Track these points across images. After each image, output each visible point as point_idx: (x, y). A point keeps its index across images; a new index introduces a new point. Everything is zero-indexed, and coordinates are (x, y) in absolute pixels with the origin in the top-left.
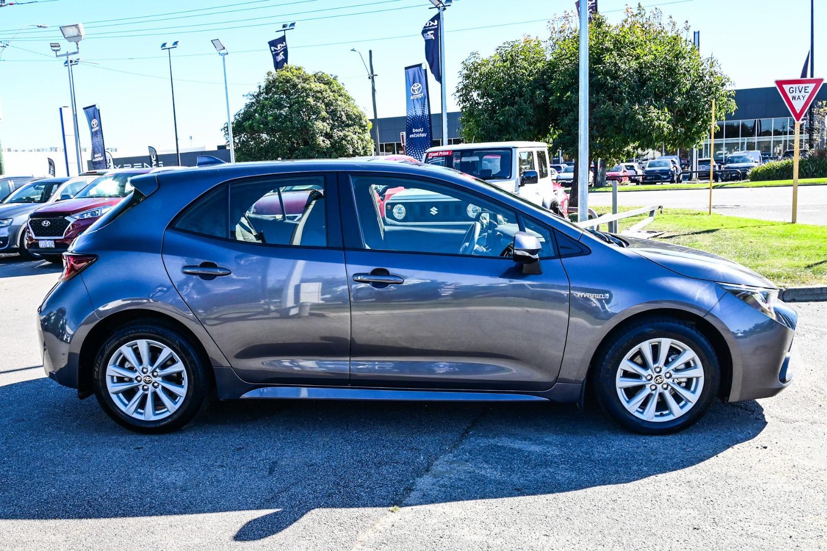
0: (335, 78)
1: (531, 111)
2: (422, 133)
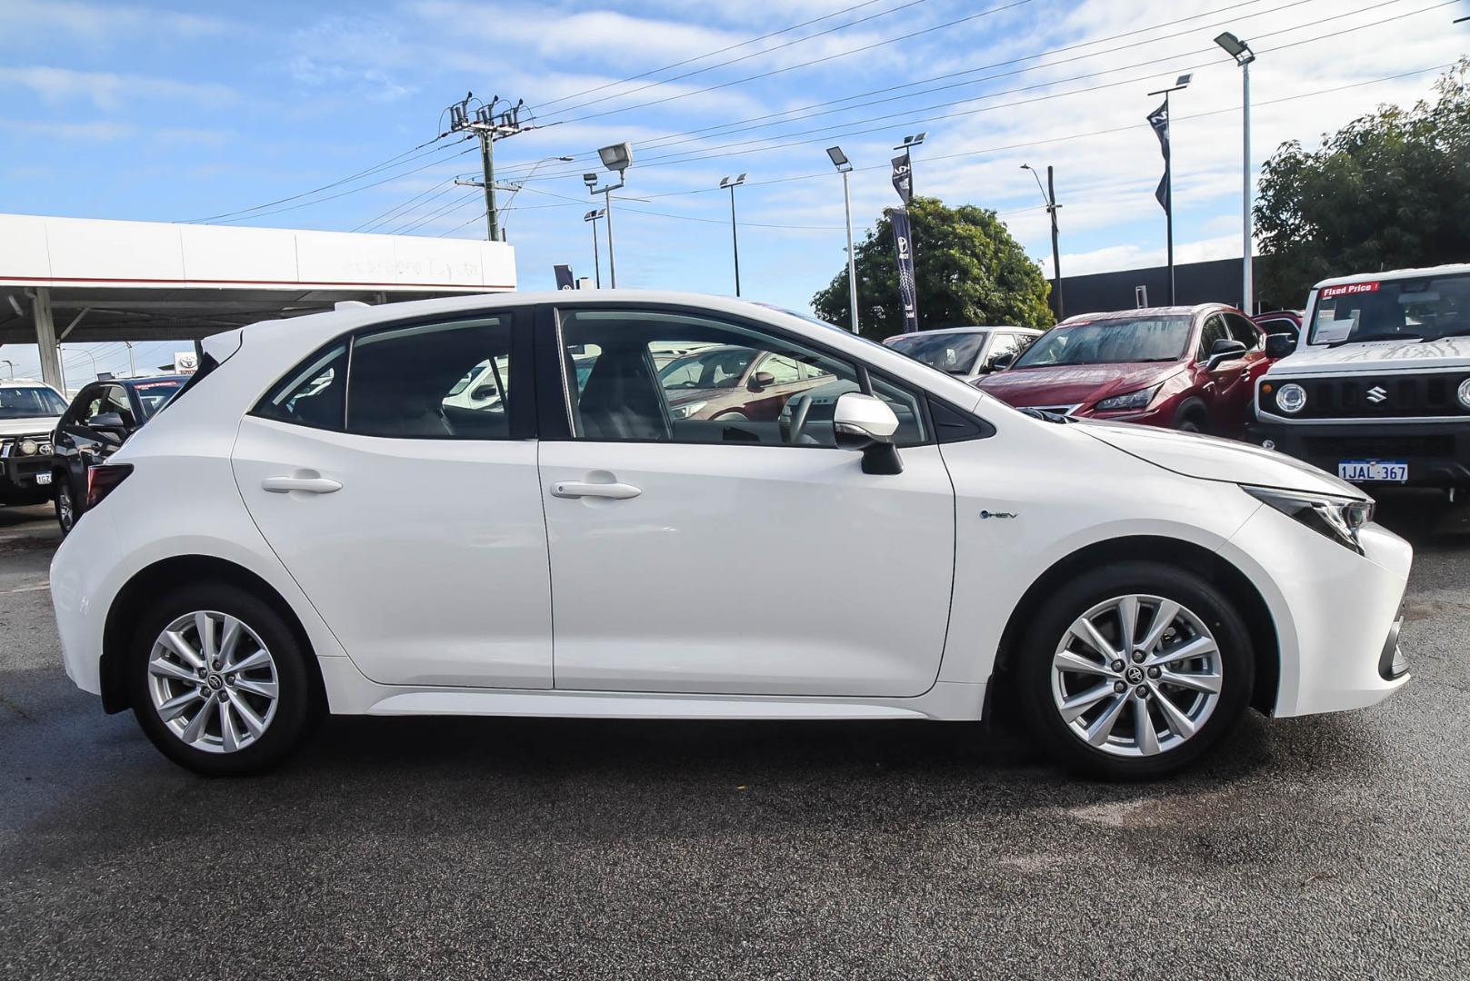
0: (994, 214)
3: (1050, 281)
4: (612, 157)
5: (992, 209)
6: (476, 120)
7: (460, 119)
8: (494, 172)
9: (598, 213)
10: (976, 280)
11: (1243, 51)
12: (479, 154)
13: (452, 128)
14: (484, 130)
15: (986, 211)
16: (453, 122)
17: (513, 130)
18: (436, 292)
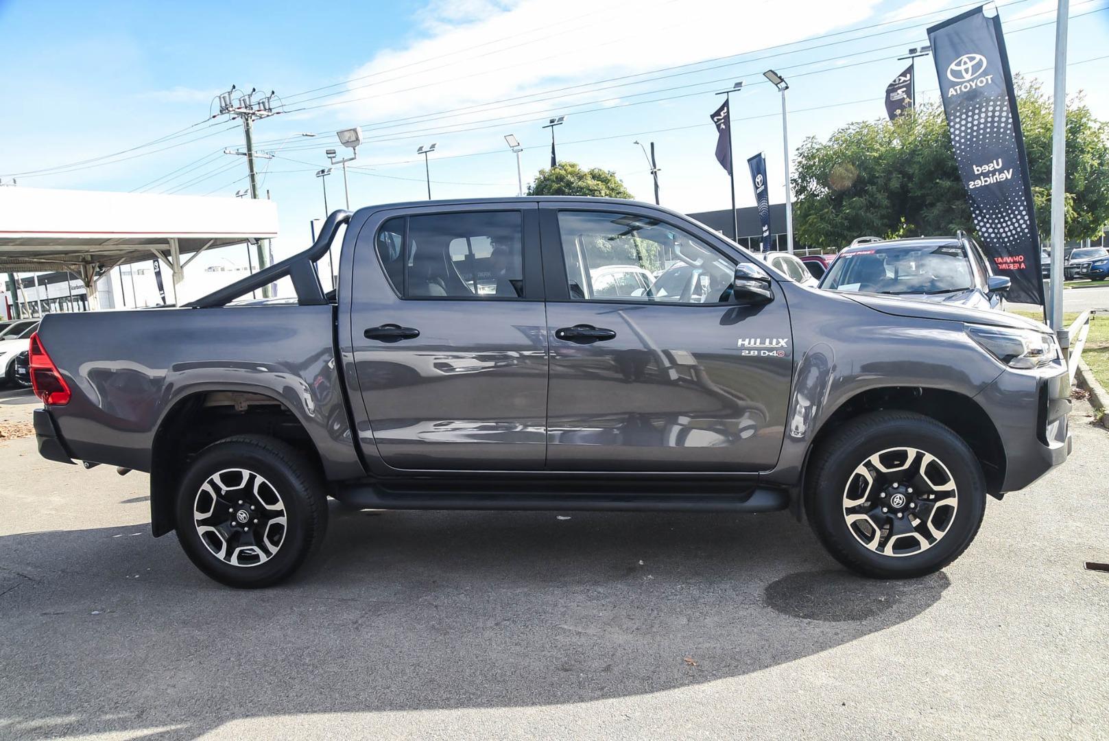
0: (613, 174)
1: (886, 202)
4: (347, 136)
6: (239, 106)
7: (226, 105)
8: (254, 145)
9: (326, 171)
11: (781, 82)
12: (242, 130)
13: (221, 111)
14: (245, 113)
15: (608, 172)
16: (221, 107)
17: (267, 113)
18: (216, 239)
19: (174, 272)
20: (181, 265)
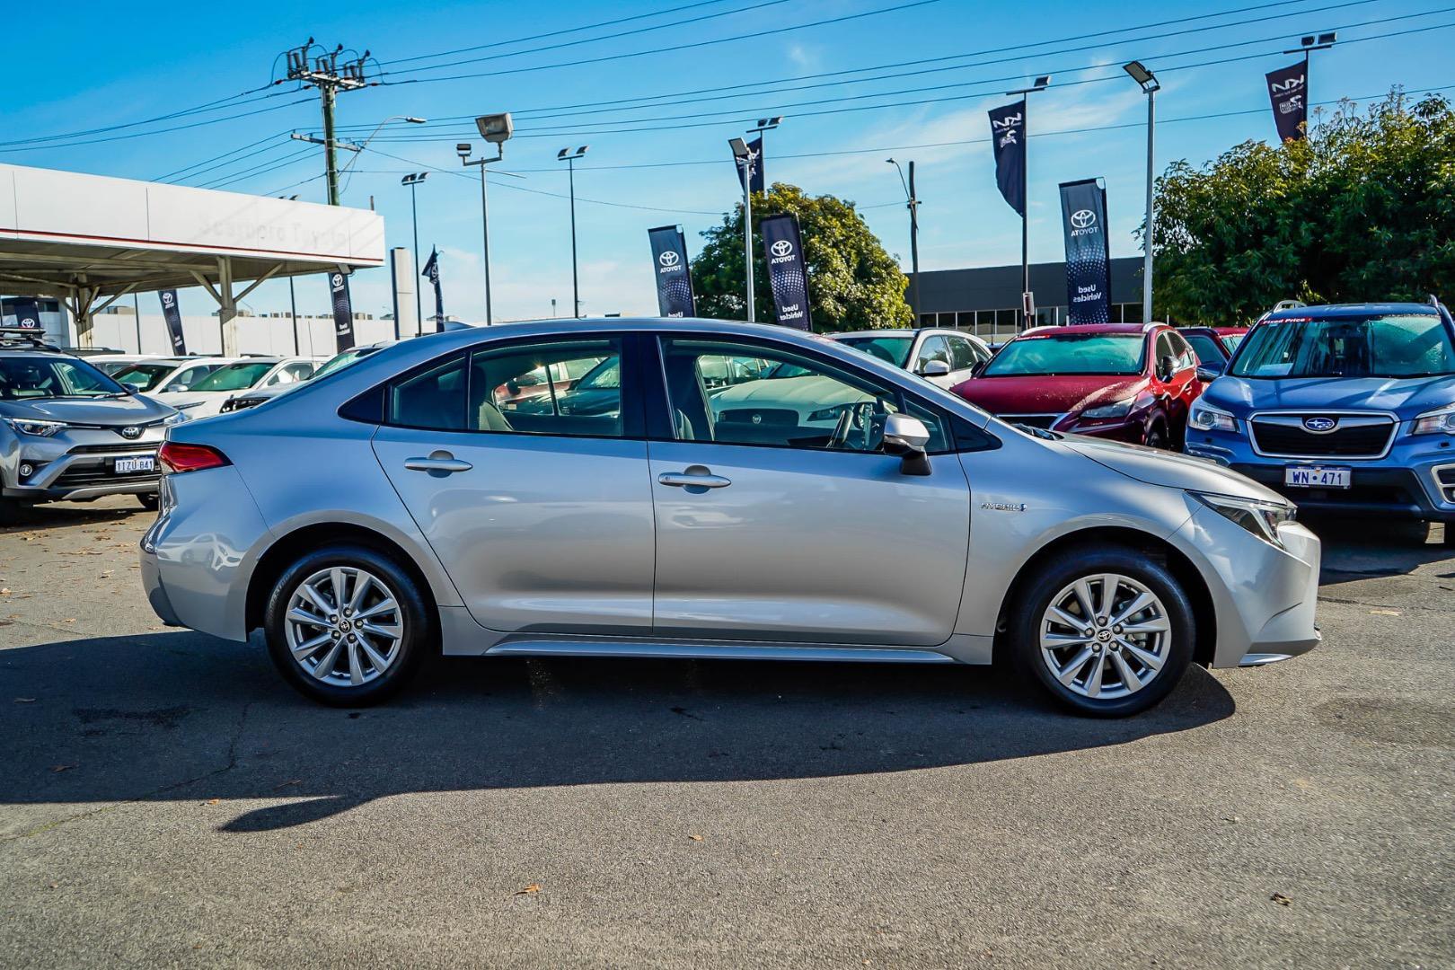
0: (852, 206)
2: (1094, 293)
3: (906, 275)
4: (492, 127)
5: (850, 200)
6: (315, 70)
7: (298, 66)
8: (335, 130)
9: (418, 176)
10: (835, 272)
11: (1148, 80)
12: (320, 103)
13: (290, 76)
14: (325, 80)
15: (845, 201)
16: (290, 68)
17: (358, 84)
18: (285, 262)
19: (224, 308)
20: (234, 296)
